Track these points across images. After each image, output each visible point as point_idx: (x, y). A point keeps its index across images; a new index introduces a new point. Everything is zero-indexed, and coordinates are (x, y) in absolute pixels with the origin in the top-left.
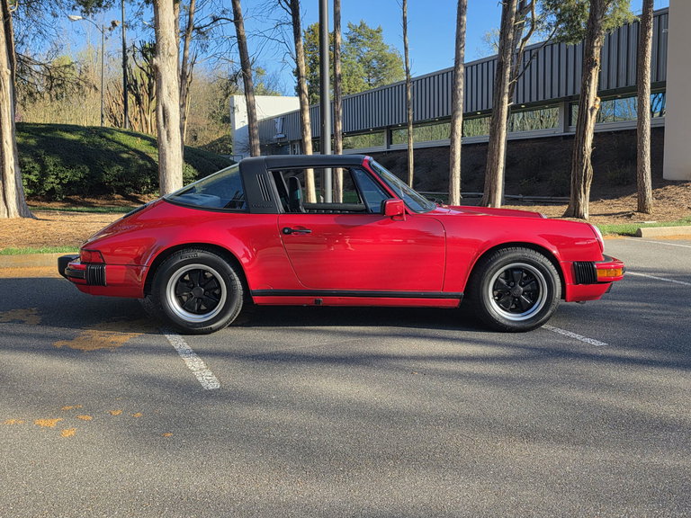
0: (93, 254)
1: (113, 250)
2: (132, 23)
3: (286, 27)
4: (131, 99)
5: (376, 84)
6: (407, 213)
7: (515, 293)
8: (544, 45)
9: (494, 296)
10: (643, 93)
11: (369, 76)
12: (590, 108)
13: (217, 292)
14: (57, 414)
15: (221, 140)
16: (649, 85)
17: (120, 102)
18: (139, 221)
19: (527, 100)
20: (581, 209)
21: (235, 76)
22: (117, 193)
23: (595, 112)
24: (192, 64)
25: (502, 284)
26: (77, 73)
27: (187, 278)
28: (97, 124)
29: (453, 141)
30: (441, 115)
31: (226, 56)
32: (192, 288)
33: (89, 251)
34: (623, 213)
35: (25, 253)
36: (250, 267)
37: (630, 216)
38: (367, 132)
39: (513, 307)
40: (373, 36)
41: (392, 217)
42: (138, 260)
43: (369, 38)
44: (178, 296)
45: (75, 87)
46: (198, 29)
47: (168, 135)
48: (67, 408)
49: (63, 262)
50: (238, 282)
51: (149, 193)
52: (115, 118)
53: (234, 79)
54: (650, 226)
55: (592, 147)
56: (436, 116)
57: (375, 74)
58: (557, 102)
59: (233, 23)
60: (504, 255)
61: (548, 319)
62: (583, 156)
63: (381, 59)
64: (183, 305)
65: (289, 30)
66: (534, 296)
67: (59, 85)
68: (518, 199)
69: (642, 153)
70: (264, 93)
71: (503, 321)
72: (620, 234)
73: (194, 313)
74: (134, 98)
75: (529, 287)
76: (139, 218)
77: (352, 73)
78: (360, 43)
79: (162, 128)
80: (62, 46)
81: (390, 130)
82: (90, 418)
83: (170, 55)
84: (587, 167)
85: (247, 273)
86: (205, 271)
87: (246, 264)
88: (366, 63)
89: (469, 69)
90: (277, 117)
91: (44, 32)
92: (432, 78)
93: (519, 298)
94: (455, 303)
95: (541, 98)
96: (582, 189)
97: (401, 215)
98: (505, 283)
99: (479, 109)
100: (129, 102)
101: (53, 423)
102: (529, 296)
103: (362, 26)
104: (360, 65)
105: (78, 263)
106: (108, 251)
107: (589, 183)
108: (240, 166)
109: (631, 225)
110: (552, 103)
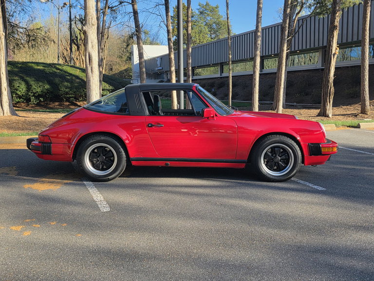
0: (45, 137)
1: (58, 135)
2: (74, 5)
3: (161, 6)
4: (74, 47)
5: (215, 38)
6: (216, 115)
7: (276, 160)
8: (310, 16)
9: (264, 162)
10: (364, 45)
11: (211, 34)
12: (333, 53)
13: (112, 158)
14: (22, 224)
15: (126, 70)
16: (368, 40)
17: (68, 49)
18: (70, 119)
19: (300, 48)
20: (327, 112)
21: (132, 35)
22: (66, 101)
23: (336, 56)
24: (109, 28)
25: (269, 155)
26: (43, 33)
27: (96, 151)
28: (56, 62)
29: (254, 72)
30: (251, 57)
31: (127, 24)
32: (98, 156)
33: (43, 136)
34: (352, 114)
35: (12, 135)
36: (130, 145)
37: (356, 116)
38: (209, 66)
39: (275, 168)
40: (213, 10)
41: (208, 118)
42: (69, 140)
43: (211, 11)
44: (91, 161)
45: (42, 41)
46: (111, 8)
47: (92, 70)
48: (27, 221)
49: (29, 141)
50: (124, 153)
51: (83, 101)
52: (66, 58)
53: (131, 37)
54: (367, 122)
55: (334, 76)
56: (248, 57)
57: (215, 33)
58: (318, 49)
59: (131, 5)
60: (270, 139)
61: (294, 175)
62: (328, 81)
63: (218, 24)
64: (93, 165)
65: (163, 8)
66: (287, 162)
67: (34, 40)
68: (293, 105)
69: (363, 80)
70: (151, 44)
71: (269, 176)
72: (348, 127)
73: (100, 170)
74: (76, 47)
75: (284, 157)
76: (70, 118)
77: (201, 31)
78: (206, 15)
79: (88, 65)
80: (35, 19)
81: (222, 65)
82: (39, 226)
83: (93, 25)
84: (331, 87)
85: (128, 149)
86: (105, 147)
87: (128, 143)
88: (210, 26)
89: (264, 31)
90: (158, 57)
91: (25, 10)
92: (246, 35)
93: (278, 163)
94: (243, 166)
95: (308, 47)
96: (328, 100)
97: (213, 117)
98: (270, 154)
99: (273, 53)
100: (73, 49)
101: (19, 228)
102: (284, 162)
103: (207, 4)
104: (206, 27)
105: (37, 142)
106: (55, 135)
107: (332, 97)
108: (125, 89)
109: (354, 121)
110: (315, 50)
